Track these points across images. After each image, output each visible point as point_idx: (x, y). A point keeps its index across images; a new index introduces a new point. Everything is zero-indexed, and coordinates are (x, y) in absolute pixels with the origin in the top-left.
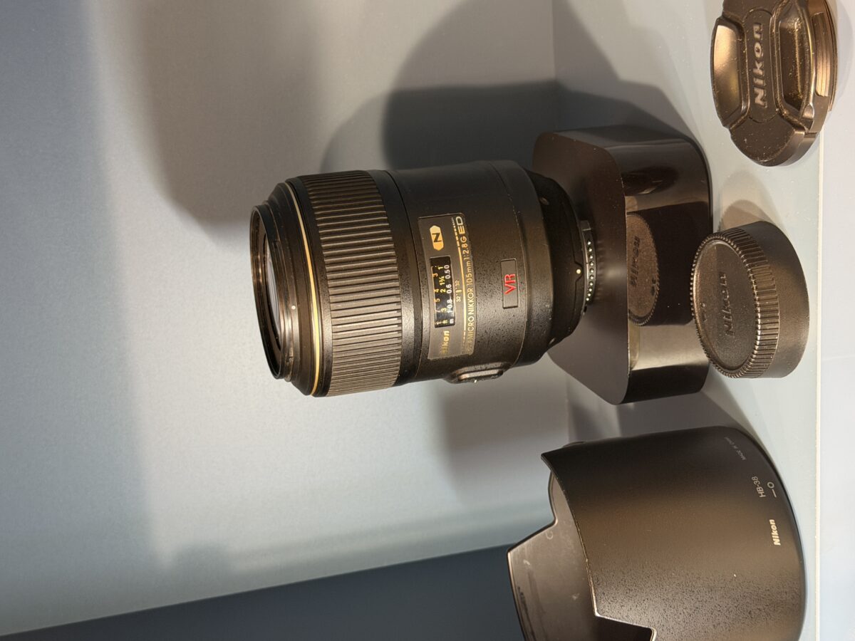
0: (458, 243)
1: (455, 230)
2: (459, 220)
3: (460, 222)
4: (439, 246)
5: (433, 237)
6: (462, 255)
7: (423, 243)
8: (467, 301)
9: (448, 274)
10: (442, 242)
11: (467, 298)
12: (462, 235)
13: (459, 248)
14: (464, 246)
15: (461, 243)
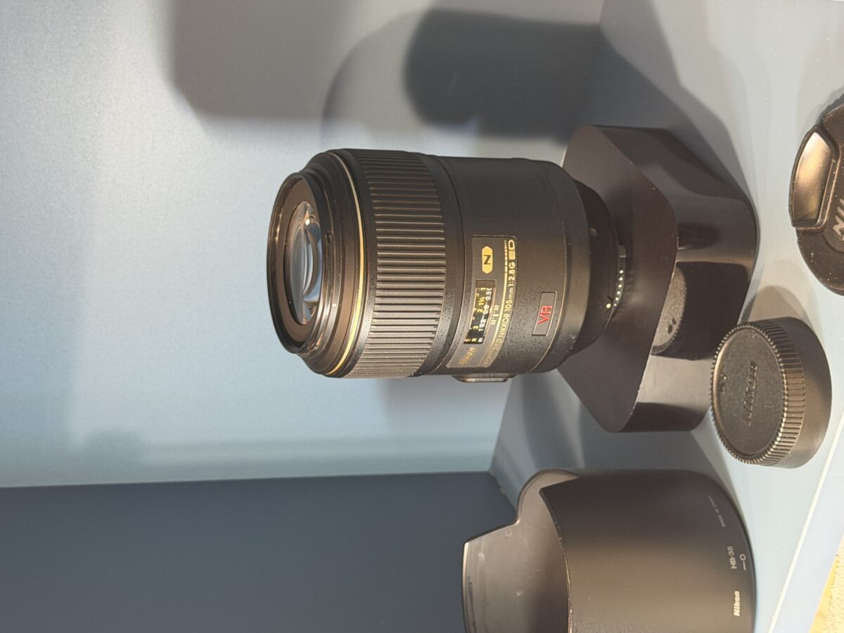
0: (506, 268)
1: (506, 254)
2: (511, 244)
3: (512, 246)
4: (487, 269)
5: (484, 259)
6: (508, 281)
7: (473, 262)
8: (501, 325)
9: (489, 295)
10: (491, 265)
11: (501, 322)
12: (512, 261)
13: (506, 274)
14: (511, 272)
15: (509, 269)
